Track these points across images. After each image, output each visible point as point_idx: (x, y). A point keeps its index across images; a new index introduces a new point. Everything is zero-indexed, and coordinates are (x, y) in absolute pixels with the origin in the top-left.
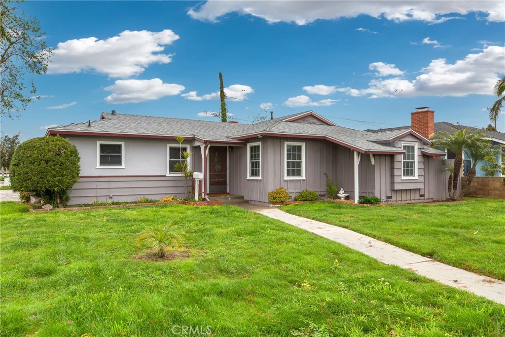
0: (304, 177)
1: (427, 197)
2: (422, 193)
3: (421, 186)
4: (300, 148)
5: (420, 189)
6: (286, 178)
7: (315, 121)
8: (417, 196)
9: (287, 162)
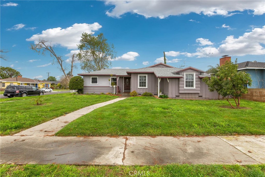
0: (147, 87)
1: (204, 96)
2: (200, 95)
3: (199, 92)
4: (145, 77)
5: (198, 93)
6: (139, 87)
7: (163, 66)
8: (197, 97)
9: (140, 82)
